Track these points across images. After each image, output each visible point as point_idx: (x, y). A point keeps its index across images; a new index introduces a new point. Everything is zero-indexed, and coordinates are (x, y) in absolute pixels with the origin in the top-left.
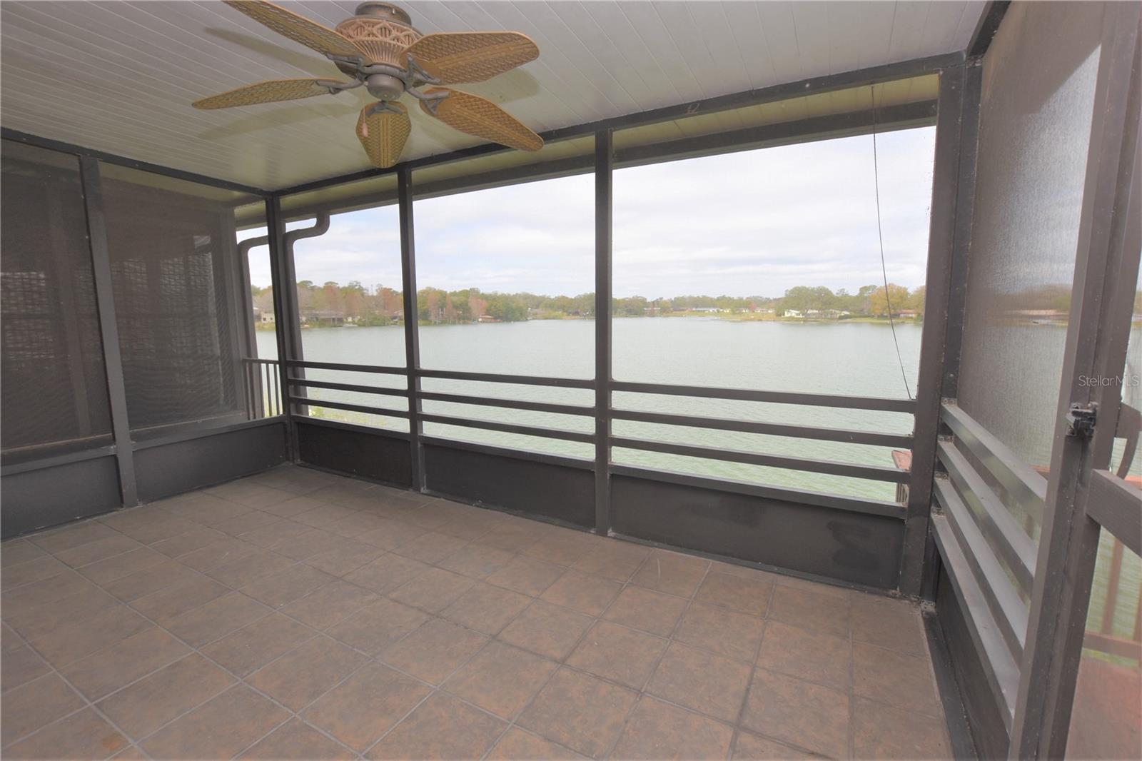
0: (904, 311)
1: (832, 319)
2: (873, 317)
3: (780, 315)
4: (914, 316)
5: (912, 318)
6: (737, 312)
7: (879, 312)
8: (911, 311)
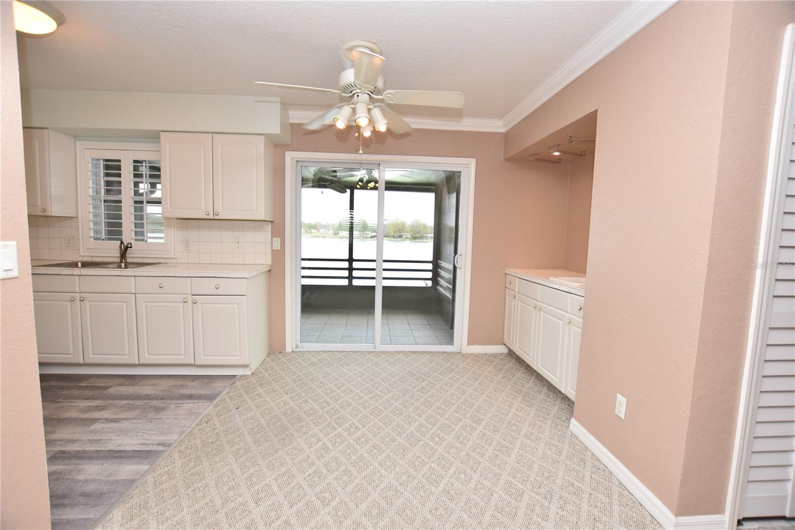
0: (405, 234)
1: (367, 237)
2: (389, 236)
3: (336, 235)
4: (409, 236)
5: (408, 238)
6: (309, 231)
7: (392, 234)
8: (408, 234)
